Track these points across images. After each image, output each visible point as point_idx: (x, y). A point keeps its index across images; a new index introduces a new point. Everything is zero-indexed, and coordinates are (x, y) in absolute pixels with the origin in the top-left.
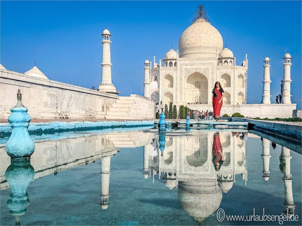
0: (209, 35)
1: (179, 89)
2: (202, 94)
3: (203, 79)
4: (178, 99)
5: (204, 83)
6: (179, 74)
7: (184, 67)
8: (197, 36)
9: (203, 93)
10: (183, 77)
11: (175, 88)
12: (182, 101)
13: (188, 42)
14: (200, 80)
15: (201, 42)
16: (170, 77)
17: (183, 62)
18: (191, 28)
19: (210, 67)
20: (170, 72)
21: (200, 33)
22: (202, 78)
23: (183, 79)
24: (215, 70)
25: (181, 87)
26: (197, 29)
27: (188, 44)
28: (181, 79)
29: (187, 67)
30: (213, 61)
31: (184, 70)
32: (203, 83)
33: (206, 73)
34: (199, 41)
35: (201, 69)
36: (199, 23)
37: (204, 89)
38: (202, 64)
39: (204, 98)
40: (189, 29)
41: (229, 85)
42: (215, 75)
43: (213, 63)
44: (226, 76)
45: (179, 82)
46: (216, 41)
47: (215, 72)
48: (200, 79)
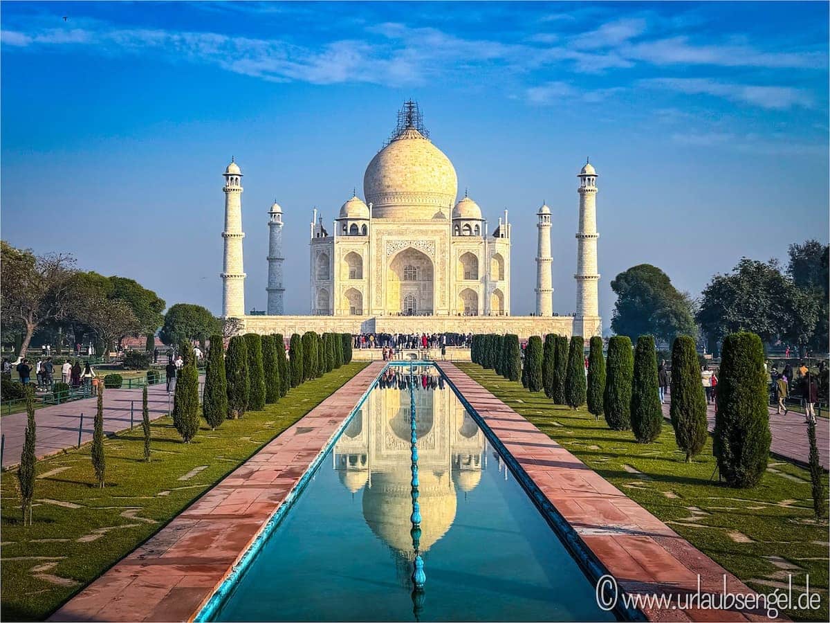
0: (430, 169)
1: (373, 282)
2: (420, 291)
3: (423, 261)
4: (374, 302)
5: (424, 270)
6: (374, 252)
7: (386, 238)
8: (408, 170)
9: (422, 289)
10: (384, 257)
11: (367, 281)
12: (381, 308)
13: (387, 182)
14: (414, 263)
15: (414, 182)
16: (355, 258)
17: (382, 227)
18: (393, 152)
19: (437, 238)
20: (356, 247)
21: (412, 164)
22: (421, 259)
23: (384, 262)
24: (447, 244)
25: (379, 278)
26: (406, 156)
27: (388, 187)
28: (379, 261)
29: (390, 238)
30: (443, 226)
31: (384, 243)
32: (422, 269)
33: (429, 250)
34: (412, 182)
35: (419, 241)
36: (409, 142)
37: (424, 282)
38: (422, 232)
39: (424, 299)
40: (390, 154)
41: (474, 275)
42: (447, 255)
43: (441, 231)
44: (469, 256)
45: (374, 267)
46: (445, 181)
47: (447, 249)
48: (415, 261)
